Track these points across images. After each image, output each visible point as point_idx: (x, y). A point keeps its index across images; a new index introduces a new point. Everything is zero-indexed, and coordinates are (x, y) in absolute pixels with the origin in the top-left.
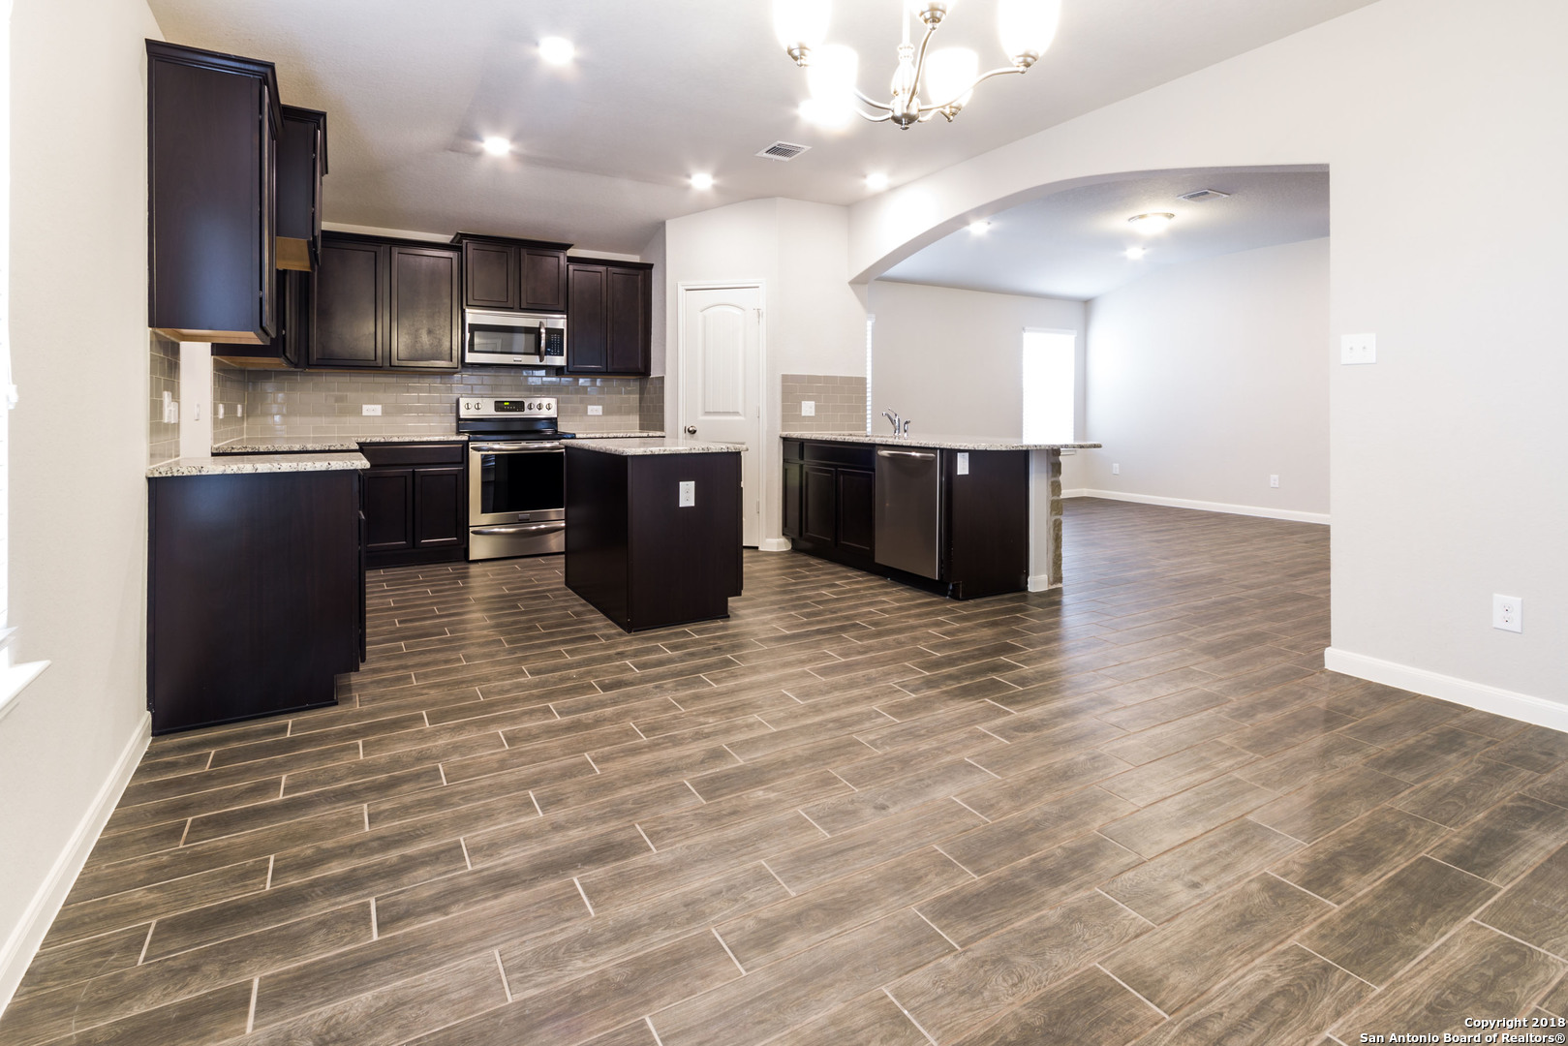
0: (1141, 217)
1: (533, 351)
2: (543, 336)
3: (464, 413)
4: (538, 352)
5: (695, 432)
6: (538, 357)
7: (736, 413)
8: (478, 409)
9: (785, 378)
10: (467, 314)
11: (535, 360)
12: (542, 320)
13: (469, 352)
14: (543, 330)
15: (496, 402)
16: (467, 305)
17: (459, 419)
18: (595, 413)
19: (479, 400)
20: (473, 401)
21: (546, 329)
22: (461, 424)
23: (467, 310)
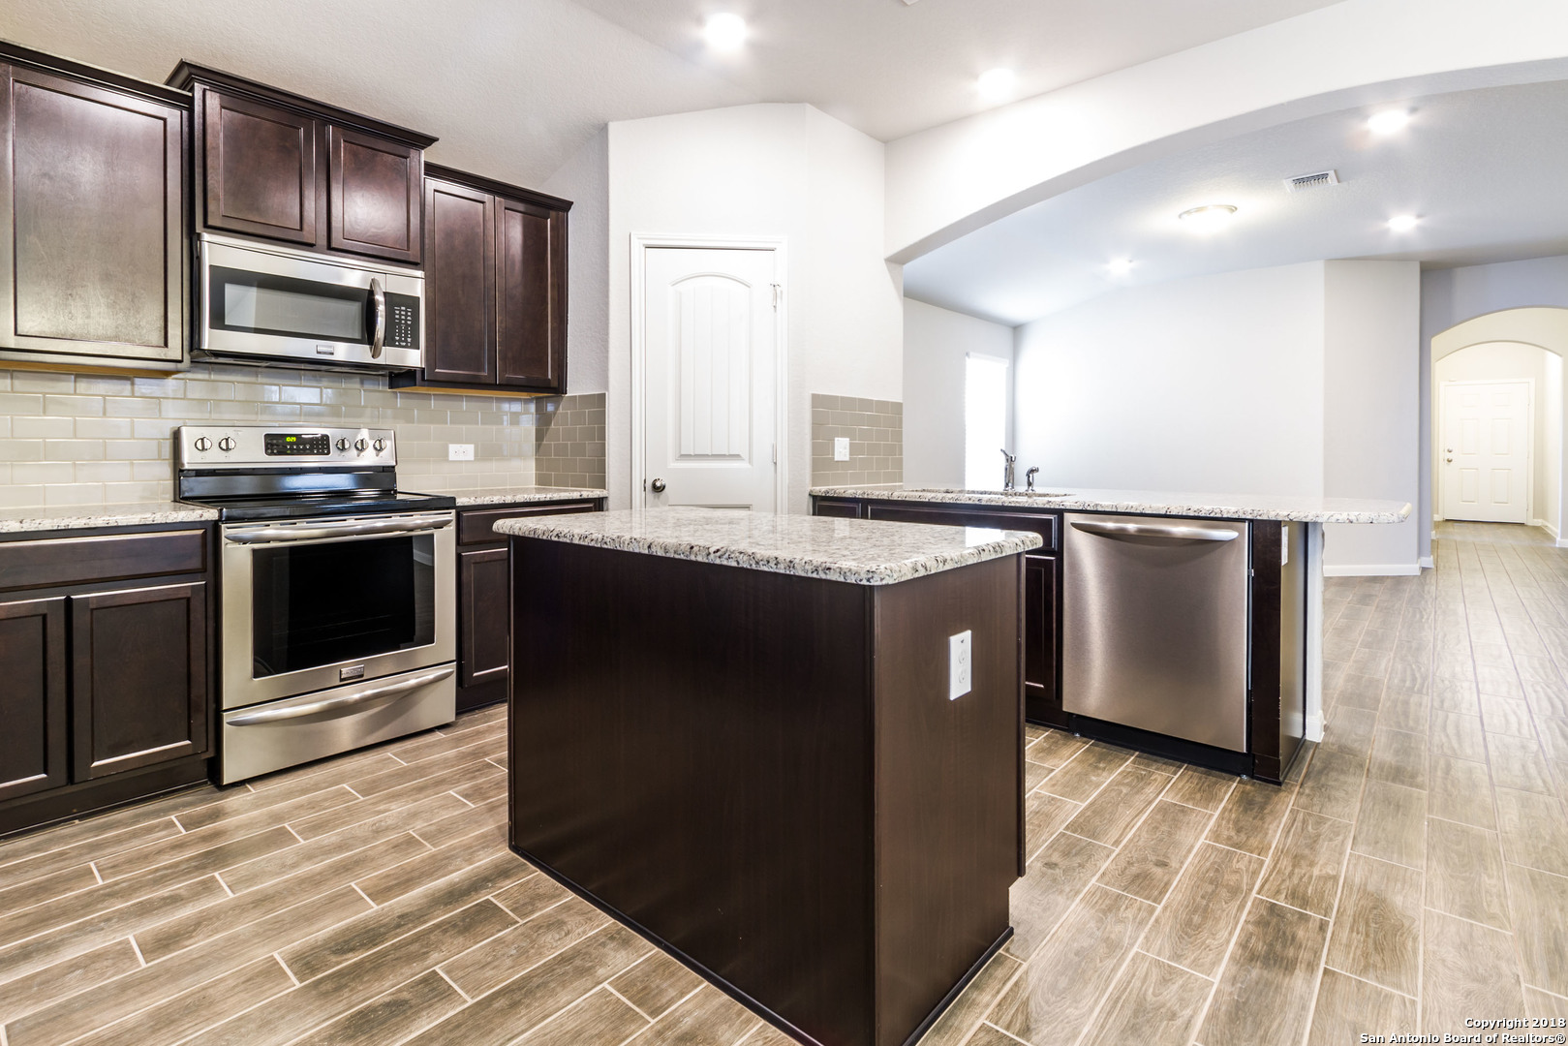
0: (1199, 210)
1: (357, 336)
2: (381, 309)
3: (190, 459)
4: (368, 336)
5: (663, 488)
6: (368, 346)
7: (737, 457)
8: (228, 449)
9: (817, 400)
10: (206, 247)
11: (361, 354)
12: (377, 276)
13: (212, 327)
14: (379, 298)
15: (267, 436)
16: (206, 226)
17: (179, 471)
18: (462, 458)
19: (230, 432)
20: (214, 435)
21: (385, 294)
22: (184, 483)
23: (206, 237)
